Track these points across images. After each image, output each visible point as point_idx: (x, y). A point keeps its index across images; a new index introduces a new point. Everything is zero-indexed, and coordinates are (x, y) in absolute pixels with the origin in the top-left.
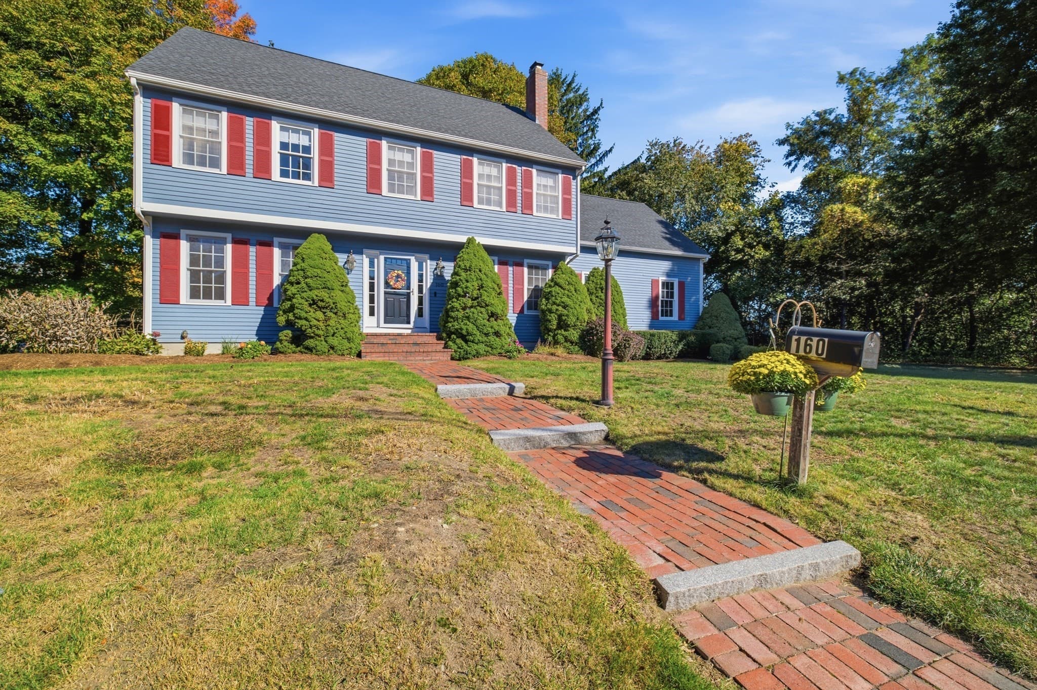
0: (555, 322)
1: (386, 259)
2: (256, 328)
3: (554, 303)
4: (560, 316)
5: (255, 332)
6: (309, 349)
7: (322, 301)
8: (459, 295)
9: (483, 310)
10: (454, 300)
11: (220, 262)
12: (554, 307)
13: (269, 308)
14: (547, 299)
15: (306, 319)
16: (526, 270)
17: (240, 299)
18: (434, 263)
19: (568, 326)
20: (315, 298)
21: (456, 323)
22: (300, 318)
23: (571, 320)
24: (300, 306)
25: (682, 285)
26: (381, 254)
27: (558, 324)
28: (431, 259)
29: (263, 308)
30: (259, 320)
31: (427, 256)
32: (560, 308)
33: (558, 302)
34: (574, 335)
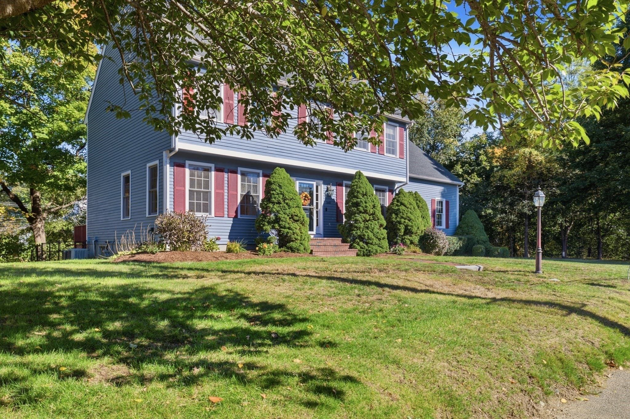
0: (403, 230)
1: (299, 183)
2: (228, 234)
3: (402, 217)
4: (406, 226)
5: (227, 237)
6: (292, 250)
7: (296, 216)
8: (361, 212)
9: (376, 222)
10: (356, 215)
11: (207, 185)
12: (403, 220)
13: (236, 219)
14: (397, 214)
15: (289, 228)
17: (219, 214)
18: (325, 187)
19: (412, 233)
22: (285, 227)
23: (414, 229)
24: (284, 219)
25: (447, 203)
26: (297, 180)
27: (405, 232)
28: (324, 184)
29: (232, 219)
30: (230, 228)
31: (321, 182)
32: (407, 221)
33: (405, 216)
34: (416, 239)
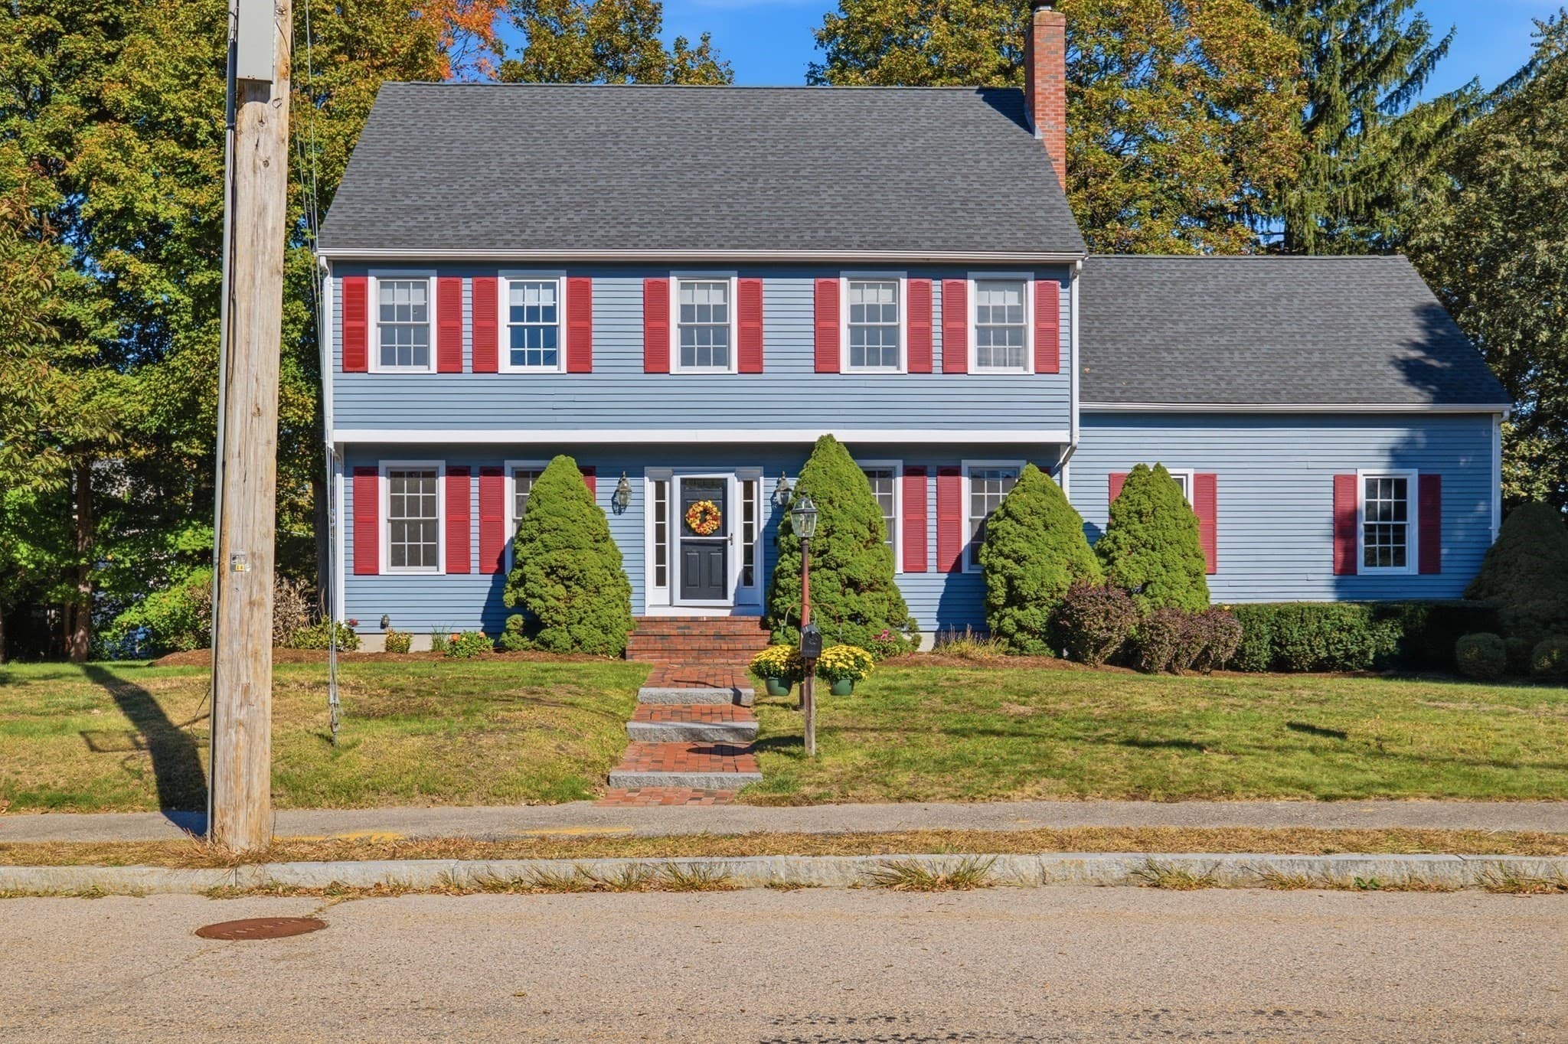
0: (1001, 592)
1: (683, 482)
2: (481, 610)
3: (1001, 553)
4: (1010, 580)
5: (479, 617)
6: (547, 644)
7: (564, 568)
11: (430, 506)
12: (999, 562)
13: (499, 577)
14: (991, 544)
15: (541, 597)
16: (966, 482)
17: (458, 564)
18: (773, 481)
19: (1024, 599)
20: (554, 564)
21: (786, 599)
22: (533, 596)
23: (1029, 587)
24: (533, 578)
25: (1430, 486)
26: (675, 473)
27: (1009, 595)
28: (767, 475)
29: (490, 577)
30: (485, 597)
31: (758, 470)
32: (1010, 563)
33: (1006, 550)
34: (1036, 616)
